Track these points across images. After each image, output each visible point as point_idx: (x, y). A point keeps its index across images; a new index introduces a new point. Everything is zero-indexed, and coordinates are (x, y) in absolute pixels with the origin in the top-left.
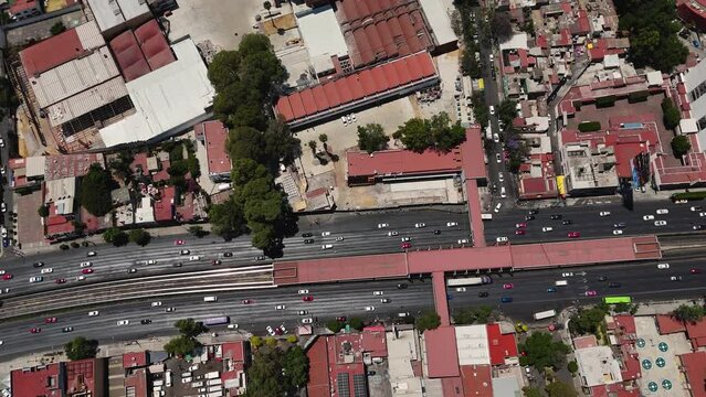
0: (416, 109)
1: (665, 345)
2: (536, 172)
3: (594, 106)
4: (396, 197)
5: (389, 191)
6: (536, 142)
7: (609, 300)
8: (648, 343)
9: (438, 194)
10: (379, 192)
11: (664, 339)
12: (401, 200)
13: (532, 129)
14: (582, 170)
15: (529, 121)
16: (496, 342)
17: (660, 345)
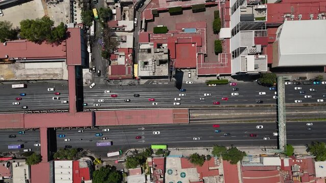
0: (45, 8)
1: (184, 173)
2: (121, 61)
3: (168, 14)
4: (28, 73)
5: (24, 68)
6: (124, 39)
7: (153, 147)
8: (174, 173)
9: (57, 72)
10: (17, 68)
11: (184, 170)
12: (32, 75)
13: (122, 29)
14: (146, 63)
15: (121, 23)
16: (77, 171)
17: (182, 174)
